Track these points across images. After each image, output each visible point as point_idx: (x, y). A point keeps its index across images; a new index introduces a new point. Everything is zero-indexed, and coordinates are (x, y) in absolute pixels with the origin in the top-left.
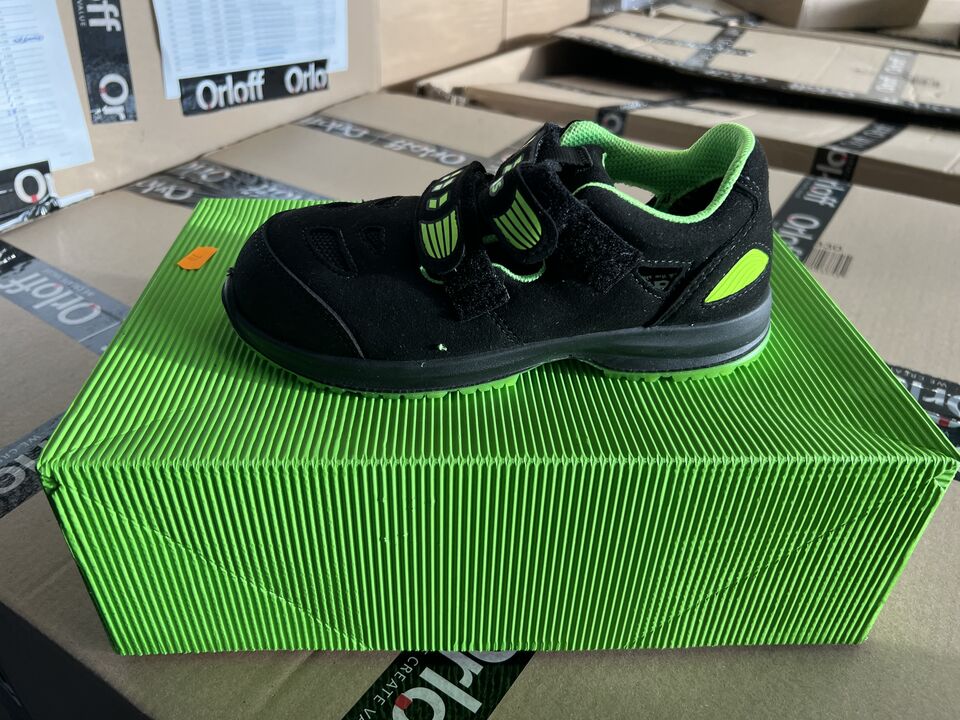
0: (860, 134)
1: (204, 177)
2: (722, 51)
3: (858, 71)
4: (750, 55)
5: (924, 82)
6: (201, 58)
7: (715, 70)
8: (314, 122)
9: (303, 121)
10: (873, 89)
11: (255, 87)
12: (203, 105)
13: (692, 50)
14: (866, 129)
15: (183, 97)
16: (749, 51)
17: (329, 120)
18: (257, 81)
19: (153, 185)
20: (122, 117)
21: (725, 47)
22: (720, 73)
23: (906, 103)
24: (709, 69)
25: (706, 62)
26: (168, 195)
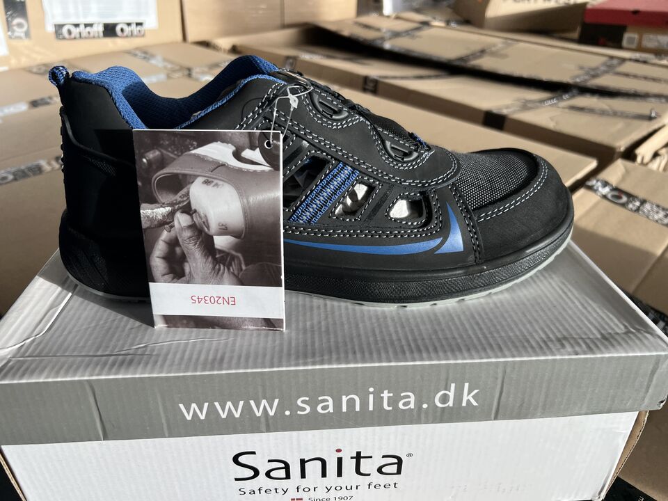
15: (55, 31)
18: (99, 29)
20: (24, 37)
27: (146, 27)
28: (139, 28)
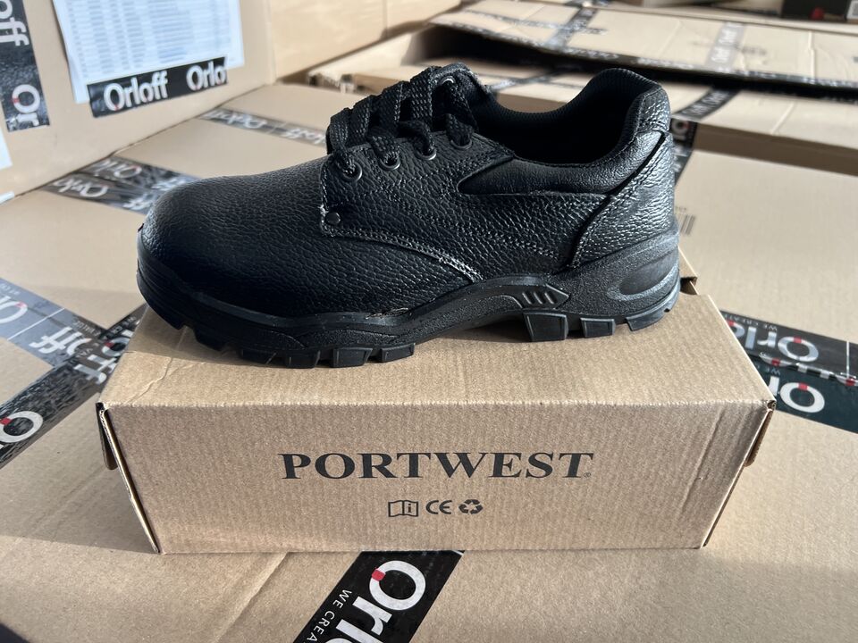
0: (699, 102)
1: (117, 174)
2: (579, 31)
3: (695, 44)
4: (603, 33)
5: (753, 51)
6: (106, 64)
7: (572, 48)
8: (216, 116)
9: (206, 115)
10: (709, 60)
11: (159, 87)
12: (112, 107)
13: (553, 30)
14: (704, 97)
15: (92, 101)
16: (602, 30)
17: (231, 112)
18: (160, 81)
19: (70, 184)
20: (36, 123)
21: (582, 26)
22: (577, 51)
23: (738, 71)
24: (567, 48)
25: (565, 42)
26: (84, 193)
27: (228, 65)
28: (219, 69)
